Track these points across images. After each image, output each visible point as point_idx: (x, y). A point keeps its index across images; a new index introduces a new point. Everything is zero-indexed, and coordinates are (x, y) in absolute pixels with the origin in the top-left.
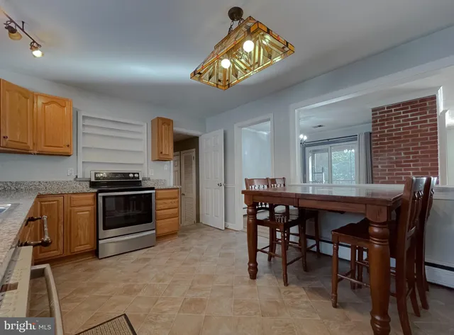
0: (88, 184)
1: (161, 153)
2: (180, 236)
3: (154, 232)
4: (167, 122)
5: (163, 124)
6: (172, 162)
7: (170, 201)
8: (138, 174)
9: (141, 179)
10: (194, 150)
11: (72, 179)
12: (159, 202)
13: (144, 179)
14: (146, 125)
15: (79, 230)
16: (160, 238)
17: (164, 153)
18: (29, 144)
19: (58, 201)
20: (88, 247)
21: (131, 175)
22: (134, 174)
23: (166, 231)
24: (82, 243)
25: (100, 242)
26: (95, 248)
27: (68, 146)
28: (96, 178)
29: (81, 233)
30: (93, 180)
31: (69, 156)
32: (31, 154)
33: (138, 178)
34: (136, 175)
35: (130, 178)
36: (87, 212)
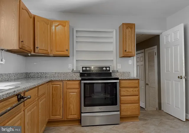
0: (79, 74)
1: (126, 51)
2: (141, 119)
3: (119, 113)
4: (131, 26)
5: (127, 28)
6: (135, 58)
7: (132, 89)
8: (109, 67)
9: (111, 71)
10: (156, 47)
11: (71, 71)
12: (122, 89)
13: (113, 71)
14: (115, 30)
15: (71, 105)
16: (123, 118)
17: (127, 51)
18: (49, 51)
19: (60, 84)
20: (76, 117)
21: (104, 69)
22: (106, 67)
23: (129, 113)
24: (72, 114)
25: (82, 115)
26: (80, 119)
27: (67, 50)
28: (83, 71)
29: (72, 107)
30: (81, 72)
31: (69, 56)
32: (50, 56)
33: (109, 70)
34: (108, 69)
35: (103, 71)
36: (75, 93)
